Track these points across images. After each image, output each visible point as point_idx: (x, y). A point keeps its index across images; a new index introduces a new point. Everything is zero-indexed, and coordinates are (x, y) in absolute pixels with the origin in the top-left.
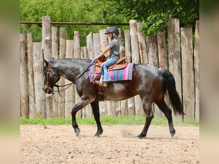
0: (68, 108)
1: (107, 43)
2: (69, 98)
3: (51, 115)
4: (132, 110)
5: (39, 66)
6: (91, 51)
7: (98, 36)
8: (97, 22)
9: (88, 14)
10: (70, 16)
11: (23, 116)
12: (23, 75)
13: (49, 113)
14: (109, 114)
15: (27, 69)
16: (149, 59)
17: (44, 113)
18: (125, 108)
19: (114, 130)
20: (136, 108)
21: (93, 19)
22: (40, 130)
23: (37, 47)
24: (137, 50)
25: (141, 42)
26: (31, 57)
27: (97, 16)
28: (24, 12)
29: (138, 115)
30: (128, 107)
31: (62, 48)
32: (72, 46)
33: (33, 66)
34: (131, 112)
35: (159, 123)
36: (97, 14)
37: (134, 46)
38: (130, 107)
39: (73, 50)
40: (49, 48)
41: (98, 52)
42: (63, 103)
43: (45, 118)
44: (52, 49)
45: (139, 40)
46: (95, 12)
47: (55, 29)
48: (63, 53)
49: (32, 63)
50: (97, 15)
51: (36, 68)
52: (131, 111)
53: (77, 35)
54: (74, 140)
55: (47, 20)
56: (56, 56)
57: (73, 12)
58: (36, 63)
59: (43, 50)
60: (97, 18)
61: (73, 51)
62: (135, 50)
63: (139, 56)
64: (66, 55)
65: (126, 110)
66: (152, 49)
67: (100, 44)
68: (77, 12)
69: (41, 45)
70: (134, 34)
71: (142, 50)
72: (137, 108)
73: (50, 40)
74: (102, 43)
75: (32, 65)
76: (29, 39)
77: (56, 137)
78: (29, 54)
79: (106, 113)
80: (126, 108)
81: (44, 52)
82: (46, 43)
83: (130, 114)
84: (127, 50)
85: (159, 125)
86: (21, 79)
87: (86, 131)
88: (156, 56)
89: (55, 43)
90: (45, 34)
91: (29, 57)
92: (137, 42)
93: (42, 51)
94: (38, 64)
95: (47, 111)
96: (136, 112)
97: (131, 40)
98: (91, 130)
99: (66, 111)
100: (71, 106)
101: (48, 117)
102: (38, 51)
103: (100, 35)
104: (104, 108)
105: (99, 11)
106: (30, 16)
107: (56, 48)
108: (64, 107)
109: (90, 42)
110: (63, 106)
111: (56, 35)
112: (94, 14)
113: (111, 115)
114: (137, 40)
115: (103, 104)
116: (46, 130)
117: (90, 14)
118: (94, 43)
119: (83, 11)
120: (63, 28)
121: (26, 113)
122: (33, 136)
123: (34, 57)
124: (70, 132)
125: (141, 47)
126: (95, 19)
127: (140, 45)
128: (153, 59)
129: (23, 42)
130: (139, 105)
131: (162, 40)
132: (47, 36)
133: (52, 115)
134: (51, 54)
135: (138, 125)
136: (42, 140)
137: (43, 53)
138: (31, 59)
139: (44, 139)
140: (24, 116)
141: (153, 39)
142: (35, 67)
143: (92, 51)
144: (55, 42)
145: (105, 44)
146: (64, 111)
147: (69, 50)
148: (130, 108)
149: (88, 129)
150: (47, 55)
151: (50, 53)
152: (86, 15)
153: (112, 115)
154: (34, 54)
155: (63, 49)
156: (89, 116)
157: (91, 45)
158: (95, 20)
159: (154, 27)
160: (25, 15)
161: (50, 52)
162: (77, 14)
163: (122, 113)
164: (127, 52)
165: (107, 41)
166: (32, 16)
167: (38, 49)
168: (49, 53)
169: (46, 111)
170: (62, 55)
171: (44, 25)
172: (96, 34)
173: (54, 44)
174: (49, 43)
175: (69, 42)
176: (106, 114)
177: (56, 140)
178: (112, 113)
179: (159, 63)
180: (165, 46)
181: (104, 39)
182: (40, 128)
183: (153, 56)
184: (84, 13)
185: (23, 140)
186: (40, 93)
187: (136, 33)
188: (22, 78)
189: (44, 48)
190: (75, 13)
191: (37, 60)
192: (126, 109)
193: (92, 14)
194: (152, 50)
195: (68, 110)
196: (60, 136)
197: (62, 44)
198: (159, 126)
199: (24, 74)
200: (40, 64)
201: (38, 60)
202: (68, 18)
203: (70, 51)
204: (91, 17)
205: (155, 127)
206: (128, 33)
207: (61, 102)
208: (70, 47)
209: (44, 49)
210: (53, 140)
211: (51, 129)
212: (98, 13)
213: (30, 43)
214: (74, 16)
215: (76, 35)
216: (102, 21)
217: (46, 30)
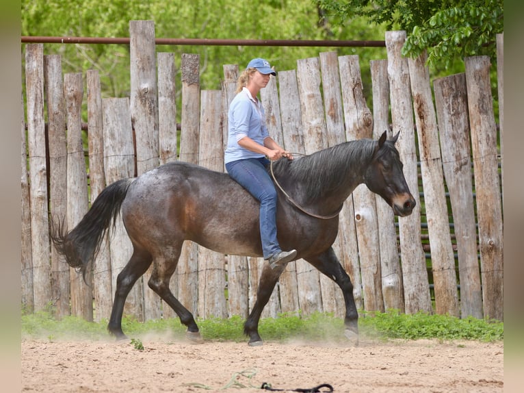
0: (207, 290)
1: (320, 97)
2: (209, 262)
3: (157, 310)
4: (394, 294)
5: (123, 168)
6: (274, 123)
7: (293, 80)
8: (299, 38)
9: (271, 15)
10: (219, 20)
11: (76, 313)
12: (76, 193)
13: (153, 304)
14: (327, 305)
15: (88, 177)
16: (444, 146)
17: (138, 306)
18: (373, 288)
19: (342, 355)
20: (405, 289)
21: (286, 29)
22: (124, 355)
23: (116, 113)
24: (408, 120)
25: (419, 96)
26: (98, 142)
27: (299, 23)
28: (85, 11)
29: (411, 311)
30: (384, 287)
31: (187, 115)
32: (217, 108)
33: (103, 168)
34: (394, 300)
35: (473, 333)
36: (299, 15)
37: (398, 108)
38: (388, 285)
39: (220, 120)
40: (150, 114)
41: (293, 124)
42: (193, 275)
43: (141, 321)
44: (160, 118)
45: (414, 88)
46: (293, 11)
47: (168, 58)
48: (192, 130)
49: (102, 159)
50: (298, 19)
51: (114, 173)
52: (392, 298)
53: (232, 76)
54: (220, 381)
55: (143, 33)
56: (171, 138)
57: (229, 9)
58: (113, 159)
59: (133, 121)
60: (299, 26)
61: (221, 124)
62: (402, 118)
63: (413, 136)
64: (201, 134)
65: (376, 294)
66: (452, 115)
67: (300, 101)
68: (240, 9)
69: (127, 105)
70: (399, 71)
71: (421, 117)
72: (410, 290)
73: (155, 91)
74: (305, 100)
75: (102, 163)
76: (92, 88)
77: (169, 374)
78: (92, 132)
79: (319, 305)
80: (378, 290)
81: (136, 127)
82: (142, 100)
83: (390, 307)
84: (380, 118)
85: (472, 338)
86: (68, 206)
87: (259, 357)
88: (464, 135)
89: (169, 100)
90: (139, 73)
91: (94, 140)
92: (408, 95)
93: (131, 123)
94: (118, 161)
95: (146, 298)
96: (407, 302)
97: (391, 88)
98: (272, 354)
99: (201, 300)
100: (215, 285)
101: (149, 317)
102: (120, 124)
103: (298, 76)
104: (311, 289)
105: (305, 7)
106: (103, 20)
107: (170, 115)
108: (197, 288)
109: (270, 96)
110: (193, 286)
111: (169, 77)
112: (290, 16)
113: (332, 311)
114: (408, 90)
115: (309, 278)
116: (141, 355)
117: (278, 14)
118: (281, 100)
119: (258, 5)
120: (190, 57)
121: (85, 306)
122: (101, 372)
123: (108, 142)
124: (211, 359)
125: (418, 109)
126: (292, 29)
127: (416, 106)
128: (454, 146)
129: (75, 97)
130: (413, 281)
131: (481, 89)
132: (145, 78)
133: (162, 312)
134: (156, 132)
135: (413, 338)
136: (126, 383)
137: (133, 129)
138: (99, 147)
139: (132, 379)
140: (79, 313)
141: (454, 87)
142: (111, 170)
143: (277, 123)
144: (168, 97)
145: (313, 100)
146: (194, 299)
147: (210, 120)
148: (389, 289)
149: (265, 350)
150: (146, 133)
151: (153, 129)
152: (265, 19)
153: (335, 309)
154: (107, 132)
155: (192, 116)
156: (270, 312)
157: (274, 104)
158: (293, 33)
159: (446, 48)
160: (89, 20)
161: (153, 125)
162: (240, 15)
163: (366, 303)
164: (378, 126)
165: (319, 93)
166: (108, 22)
167: (119, 119)
168: (151, 128)
169: (142, 300)
170: (190, 134)
171: (137, 47)
172: (289, 74)
173: (165, 103)
174: (149, 99)
175: (208, 97)
176: (319, 308)
177: (167, 382)
178: (337, 305)
179: (472, 157)
180: (491, 106)
181: (311, 88)
182: (124, 350)
183: (454, 137)
184: (259, 13)
185: (71, 382)
186: (126, 248)
187: (404, 68)
188: (73, 203)
189: (137, 114)
190: (234, 13)
191: (117, 149)
192: (376, 290)
193: (284, 17)
194: (453, 118)
195: (206, 296)
196: (181, 372)
197: (188, 102)
198: (473, 342)
199: (80, 191)
200: (126, 161)
201: (119, 150)
202: (215, 26)
203: (213, 122)
204: (280, 23)
205: (462, 344)
206: (382, 69)
207: (188, 273)
208: (213, 112)
209: (137, 118)
210: (158, 383)
211: (156, 351)
212: (303, 12)
213: (95, 101)
214: (230, 21)
215: (228, 75)
216: (315, 35)
217: (142, 60)
